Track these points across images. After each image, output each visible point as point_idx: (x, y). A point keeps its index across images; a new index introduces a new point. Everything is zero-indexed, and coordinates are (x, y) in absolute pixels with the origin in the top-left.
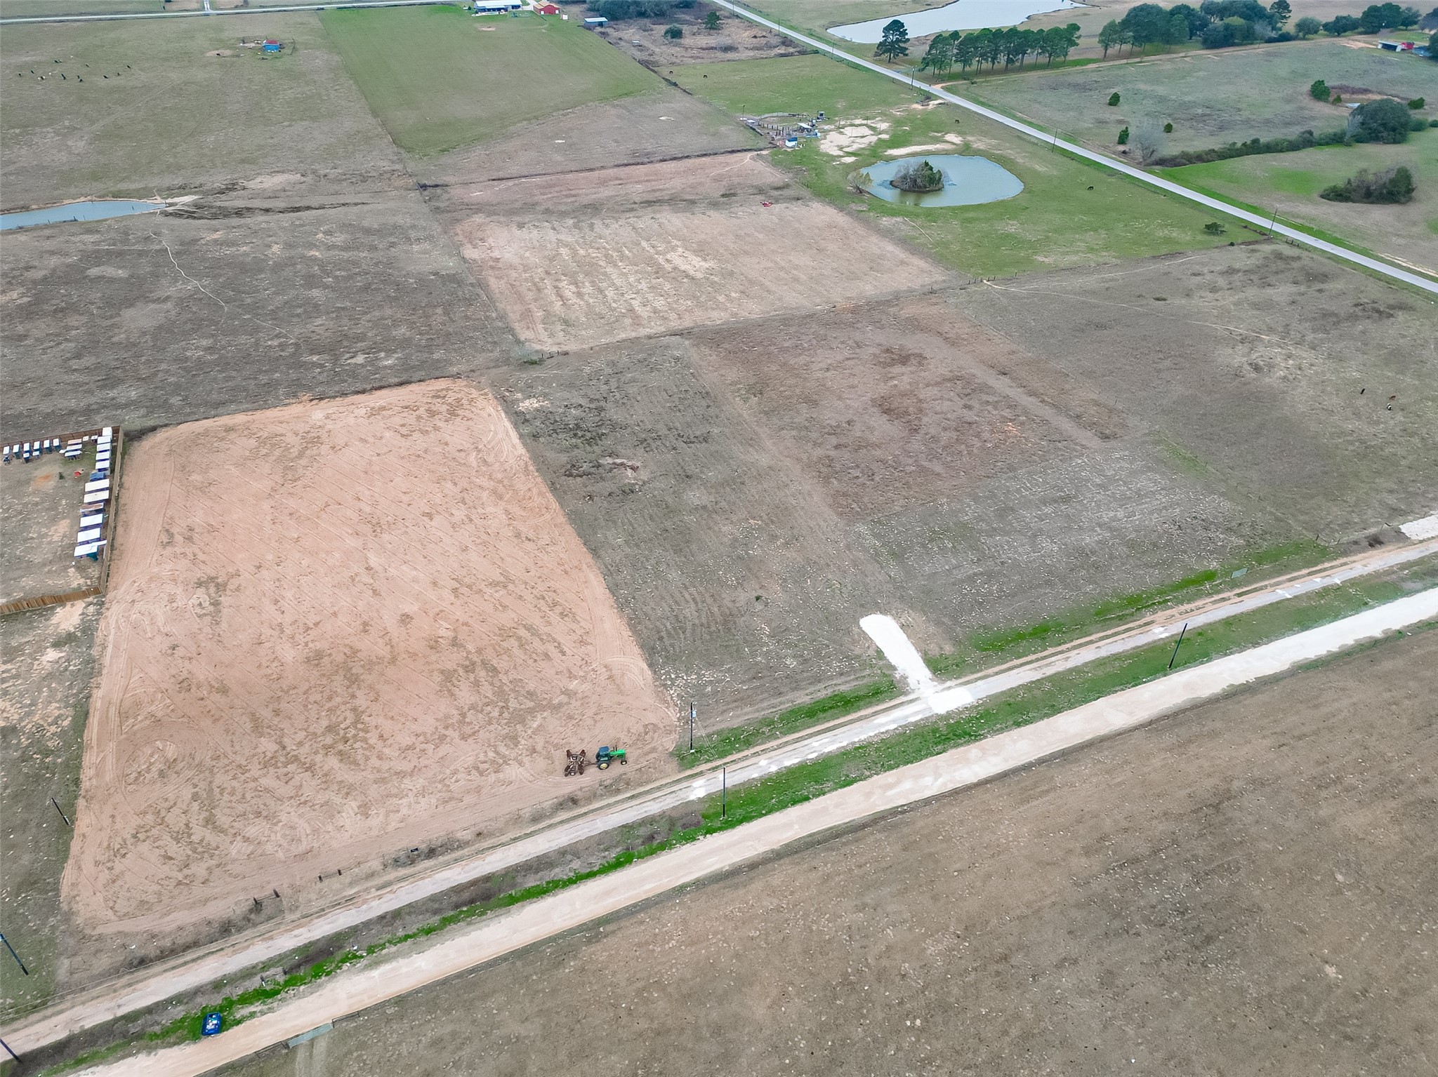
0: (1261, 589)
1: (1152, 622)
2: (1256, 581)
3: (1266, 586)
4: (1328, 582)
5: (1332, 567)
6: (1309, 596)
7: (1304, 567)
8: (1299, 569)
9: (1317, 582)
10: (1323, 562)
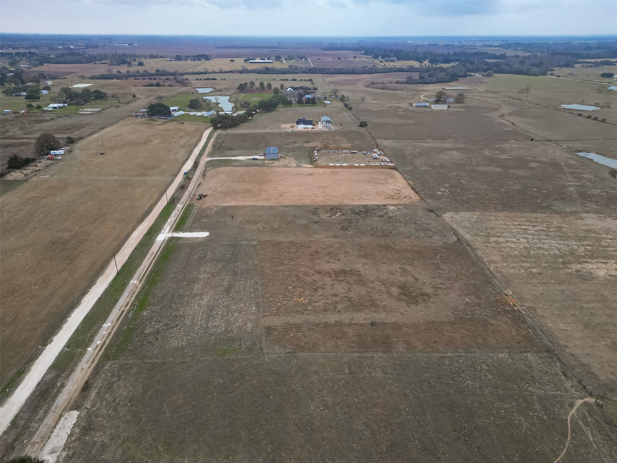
0: (118, 320)
1: (140, 282)
2: (122, 320)
3: (117, 322)
4: (94, 345)
5: (97, 354)
6: (96, 332)
7: (109, 343)
8: (111, 340)
9: (98, 341)
10: (103, 353)
